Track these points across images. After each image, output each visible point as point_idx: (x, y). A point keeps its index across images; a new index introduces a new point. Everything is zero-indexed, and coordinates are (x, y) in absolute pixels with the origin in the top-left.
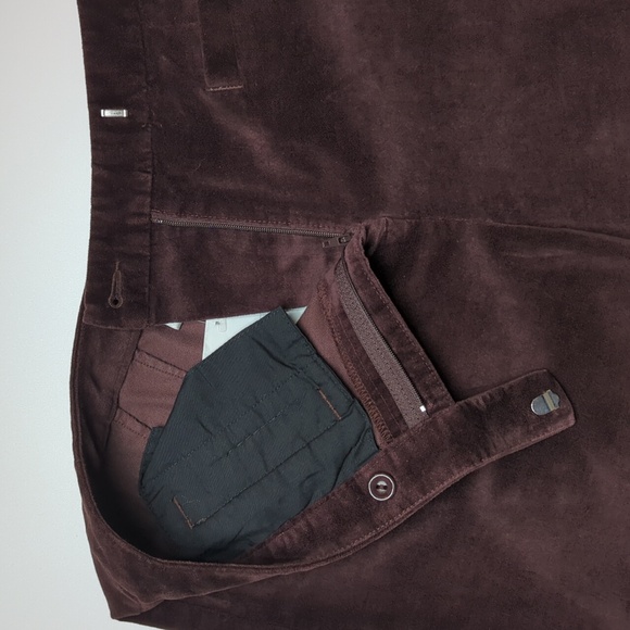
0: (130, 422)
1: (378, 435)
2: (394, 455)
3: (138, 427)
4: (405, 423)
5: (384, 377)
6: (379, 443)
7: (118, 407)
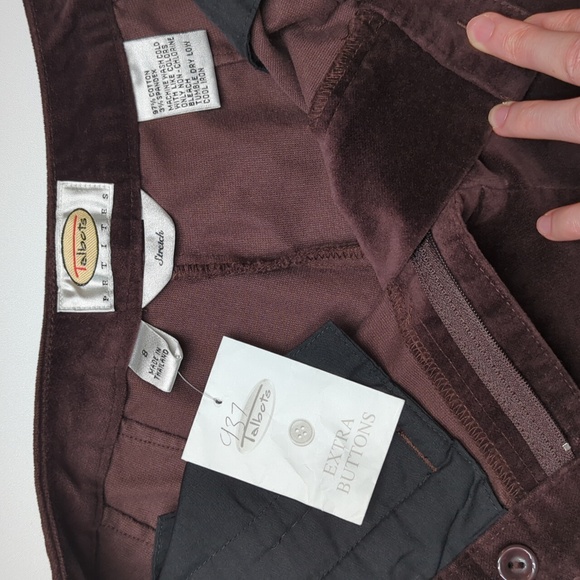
0: (123, 524)
1: (500, 489)
2: (531, 518)
3: (136, 530)
4: (541, 470)
5: (504, 406)
6: (504, 501)
7: (105, 505)
